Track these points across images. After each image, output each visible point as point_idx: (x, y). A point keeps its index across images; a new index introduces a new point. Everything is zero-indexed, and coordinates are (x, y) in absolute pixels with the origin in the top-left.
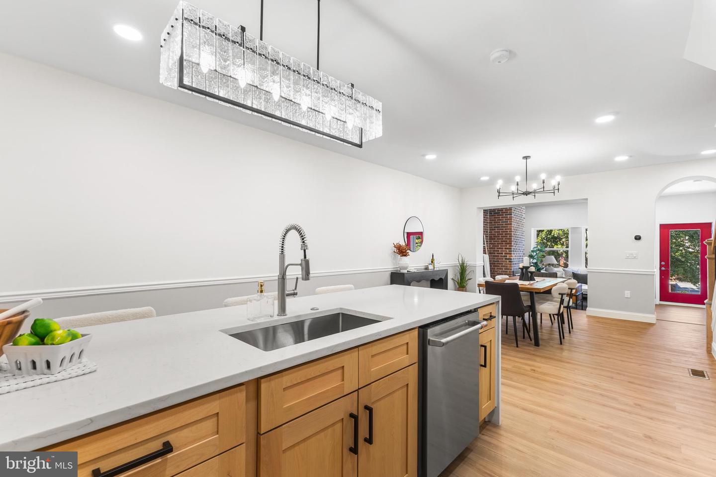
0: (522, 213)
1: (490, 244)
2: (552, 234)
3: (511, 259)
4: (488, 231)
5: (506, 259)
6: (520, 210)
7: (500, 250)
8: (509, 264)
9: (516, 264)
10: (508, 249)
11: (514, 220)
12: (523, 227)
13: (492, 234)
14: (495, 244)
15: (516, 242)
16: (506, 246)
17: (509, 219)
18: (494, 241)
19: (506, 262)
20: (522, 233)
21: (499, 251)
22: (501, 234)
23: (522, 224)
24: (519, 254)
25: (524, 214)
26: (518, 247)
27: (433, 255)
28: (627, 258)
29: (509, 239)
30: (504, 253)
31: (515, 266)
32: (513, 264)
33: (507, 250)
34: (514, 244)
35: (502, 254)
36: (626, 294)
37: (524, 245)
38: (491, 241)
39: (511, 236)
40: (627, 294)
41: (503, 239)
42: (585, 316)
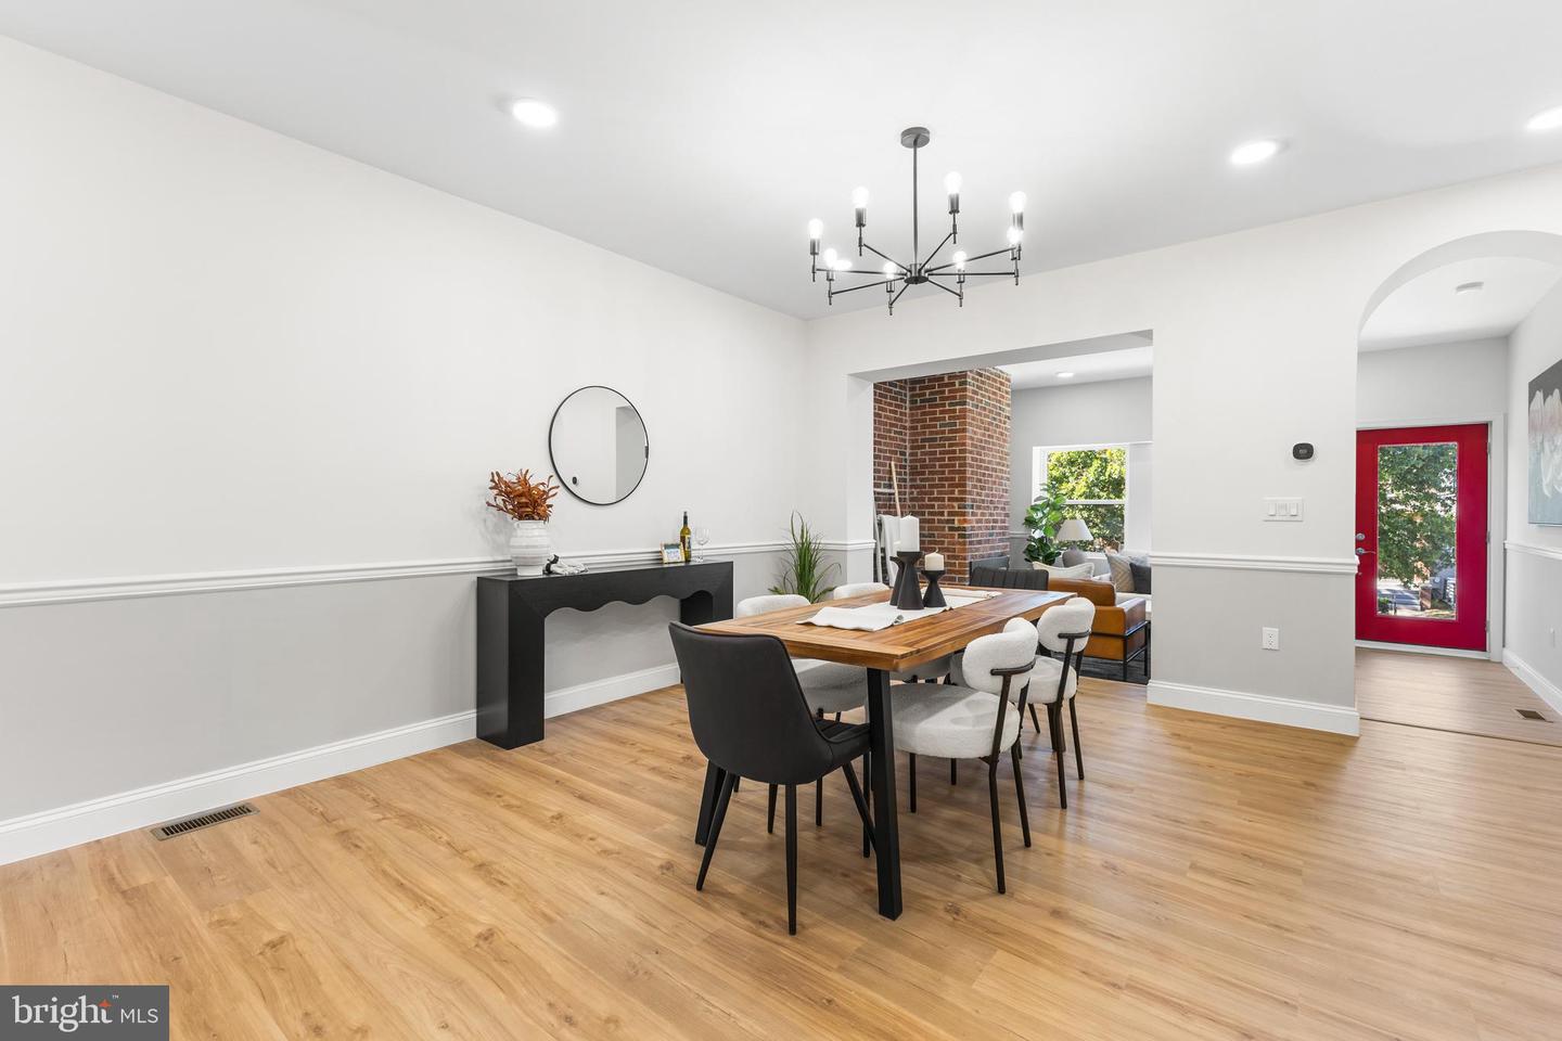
0: (1000, 402)
1: (911, 487)
2: (1107, 474)
3: (964, 529)
4: (908, 451)
5: (951, 529)
6: (994, 393)
7: (936, 504)
8: (960, 543)
9: (979, 542)
10: (957, 499)
11: (973, 419)
12: (1005, 441)
13: (916, 461)
14: (924, 486)
15: (980, 481)
16: (953, 492)
17: (959, 418)
18: (922, 480)
19: (953, 536)
20: (1001, 458)
21: (933, 506)
22: (939, 460)
23: (1002, 434)
24: (991, 515)
25: (1008, 405)
26: (987, 495)
27: (685, 518)
28: (1271, 519)
29: (959, 472)
30: (946, 511)
31: (977, 550)
32: (971, 543)
33: (956, 504)
34: (975, 487)
35: (942, 514)
36: (1265, 637)
37: (1006, 491)
38: (915, 480)
39: (964, 465)
40: (1270, 636)
41: (943, 473)
42: (1143, 708)
